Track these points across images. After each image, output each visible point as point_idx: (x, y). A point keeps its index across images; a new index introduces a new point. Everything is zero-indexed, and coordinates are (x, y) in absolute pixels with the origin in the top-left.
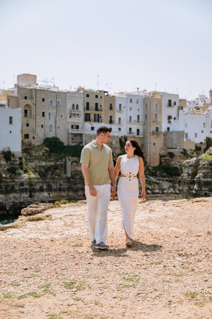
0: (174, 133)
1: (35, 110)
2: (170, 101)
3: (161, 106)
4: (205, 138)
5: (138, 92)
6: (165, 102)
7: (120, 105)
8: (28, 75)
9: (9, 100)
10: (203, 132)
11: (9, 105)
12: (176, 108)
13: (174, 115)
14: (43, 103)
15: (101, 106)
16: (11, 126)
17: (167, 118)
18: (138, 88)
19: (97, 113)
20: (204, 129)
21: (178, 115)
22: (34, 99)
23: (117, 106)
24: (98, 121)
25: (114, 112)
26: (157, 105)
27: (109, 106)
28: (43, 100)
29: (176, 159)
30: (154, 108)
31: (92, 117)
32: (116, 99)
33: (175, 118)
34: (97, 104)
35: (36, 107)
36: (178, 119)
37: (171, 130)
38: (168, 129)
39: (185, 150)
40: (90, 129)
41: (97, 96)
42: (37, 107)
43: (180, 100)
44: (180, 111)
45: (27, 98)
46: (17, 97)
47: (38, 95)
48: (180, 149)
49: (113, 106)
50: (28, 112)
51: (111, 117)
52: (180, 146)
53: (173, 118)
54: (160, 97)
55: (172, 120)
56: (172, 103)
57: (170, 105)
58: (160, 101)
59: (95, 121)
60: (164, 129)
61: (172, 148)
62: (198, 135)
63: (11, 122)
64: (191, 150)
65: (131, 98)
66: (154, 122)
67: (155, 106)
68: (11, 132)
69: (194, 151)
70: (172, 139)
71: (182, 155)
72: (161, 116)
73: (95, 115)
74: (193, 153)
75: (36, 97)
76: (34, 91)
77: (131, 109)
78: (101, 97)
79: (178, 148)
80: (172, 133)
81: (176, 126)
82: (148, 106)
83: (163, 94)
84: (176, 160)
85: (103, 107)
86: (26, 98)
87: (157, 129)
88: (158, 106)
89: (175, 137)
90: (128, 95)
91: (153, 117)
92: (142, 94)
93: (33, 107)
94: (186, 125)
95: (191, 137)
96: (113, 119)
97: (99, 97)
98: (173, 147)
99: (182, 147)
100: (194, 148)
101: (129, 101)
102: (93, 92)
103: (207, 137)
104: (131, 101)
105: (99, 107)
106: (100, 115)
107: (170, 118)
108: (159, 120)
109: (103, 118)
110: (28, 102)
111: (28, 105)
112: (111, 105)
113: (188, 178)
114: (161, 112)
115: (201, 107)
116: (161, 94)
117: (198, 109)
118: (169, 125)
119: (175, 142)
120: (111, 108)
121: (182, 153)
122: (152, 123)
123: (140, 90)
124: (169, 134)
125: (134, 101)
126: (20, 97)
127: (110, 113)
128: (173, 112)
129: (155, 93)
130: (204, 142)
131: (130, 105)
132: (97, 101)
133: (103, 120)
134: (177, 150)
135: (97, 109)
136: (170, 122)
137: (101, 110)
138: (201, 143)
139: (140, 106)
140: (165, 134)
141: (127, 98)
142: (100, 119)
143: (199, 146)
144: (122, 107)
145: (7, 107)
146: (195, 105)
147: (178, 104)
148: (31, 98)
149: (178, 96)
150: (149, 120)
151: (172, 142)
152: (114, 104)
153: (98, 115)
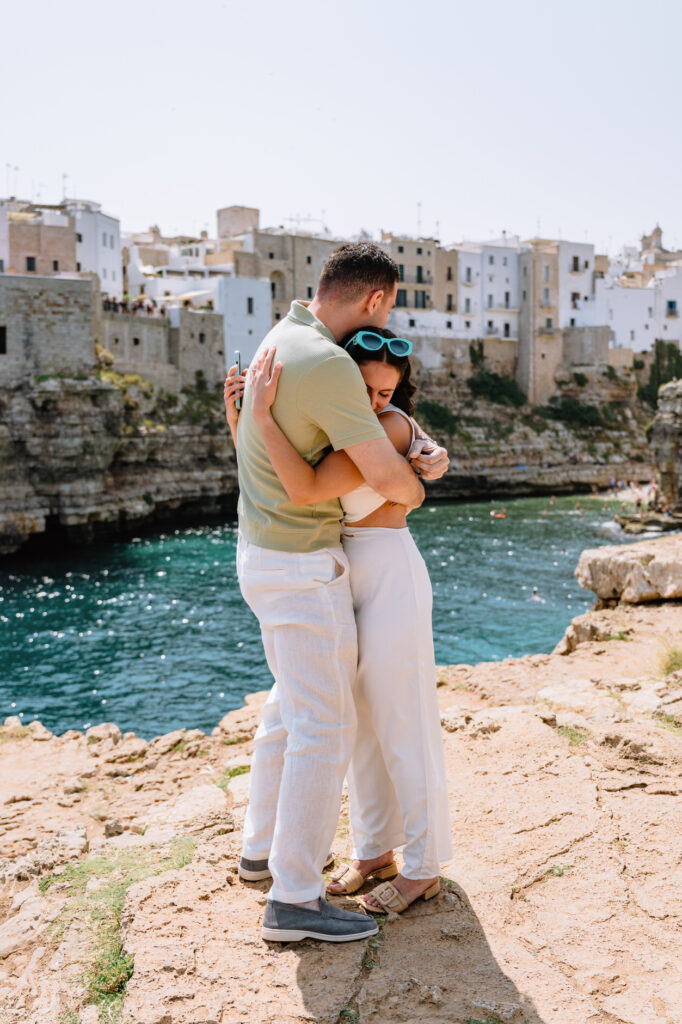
0: (587, 330)
1: (291, 282)
2: (576, 260)
3: (556, 270)
4: (653, 342)
5: (506, 240)
6: (565, 263)
7: (469, 270)
8: (242, 209)
9: (237, 262)
10: (647, 327)
11: (237, 272)
12: (588, 274)
13: (584, 291)
14: (308, 268)
15: (429, 272)
16: (250, 318)
17: (569, 297)
18: (504, 232)
19: (420, 287)
20: (650, 322)
21: (593, 290)
22: (291, 258)
23: (462, 274)
24: (424, 306)
25: (456, 285)
26: (547, 268)
27: (446, 272)
28: (309, 260)
29: (592, 388)
30: (542, 276)
31: (411, 297)
32: (460, 256)
33: (586, 298)
34: (420, 269)
35: (294, 277)
36: (593, 299)
37: (578, 324)
38: (573, 321)
39: (611, 369)
40: (407, 324)
41: (420, 251)
42: (297, 276)
43: (598, 258)
44: (599, 282)
45: (275, 256)
46: (254, 256)
47: (298, 250)
48: (600, 366)
49: (453, 272)
50: (278, 287)
51: (450, 297)
52: (601, 360)
53: (582, 296)
54: (554, 251)
55: (580, 303)
56: (581, 263)
57: (576, 268)
58: (555, 259)
59: (416, 306)
60: (562, 322)
61: (582, 365)
62: (637, 335)
63: (250, 310)
64: (625, 368)
65: (490, 254)
66: (542, 307)
67: (544, 270)
68: (250, 332)
69: (631, 369)
70: (582, 346)
71: (605, 379)
72: (558, 293)
73: (416, 292)
74: (628, 375)
75: (294, 255)
76: (289, 241)
77: (491, 280)
78: (429, 253)
79: (597, 363)
80: (582, 330)
81: (590, 316)
82: (530, 272)
83: (561, 245)
84: (590, 391)
85: (433, 274)
86: (271, 256)
87: (549, 321)
88: (551, 272)
89: (588, 340)
90: (486, 247)
91: (541, 295)
92: (514, 245)
93: (288, 276)
94: (611, 311)
95: (622, 338)
96: (454, 302)
97: (425, 252)
98: (586, 361)
99: (605, 362)
100: (630, 364)
101: (487, 260)
102: (411, 242)
103: (657, 340)
104: (491, 260)
105: (425, 274)
106: (427, 294)
107: (575, 296)
108: (553, 302)
109: (433, 298)
110: (278, 264)
111: (277, 274)
112: (449, 270)
113: (675, 422)
114: (556, 285)
115: (638, 273)
116: (556, 244)
117: (631, 276)
118: (574, 314)
119: (589, 350)
120: (450, 277)
121: (604, 374)
122: (538, 310)
123: (508, 236)
124: (576, 332)
125: (498, 260)
126: (260, 255)
127: (448, 288)
128: (581, 283)
129: (537, 243)
130: (649, 349)
131: (489, 269)
132: (420, 261)
133: (435, 305)
134: (594, 368)
135: (420, 279)
136: (575, 306)
137: (430, 282)
138: (644, 353)
139: (511, 271)
140: (566, 334)
141: (482, 255)
142: (427, 303)
143: (639, 359)
144: (473, 273)
145: (233, 275)
146: (623, 269)
147: (592, 266)
148: (284, 256)
149: (591, 247)
150: (531, 304)
151: (582, 350)
152: (457, 268)
153: (424, 293)
